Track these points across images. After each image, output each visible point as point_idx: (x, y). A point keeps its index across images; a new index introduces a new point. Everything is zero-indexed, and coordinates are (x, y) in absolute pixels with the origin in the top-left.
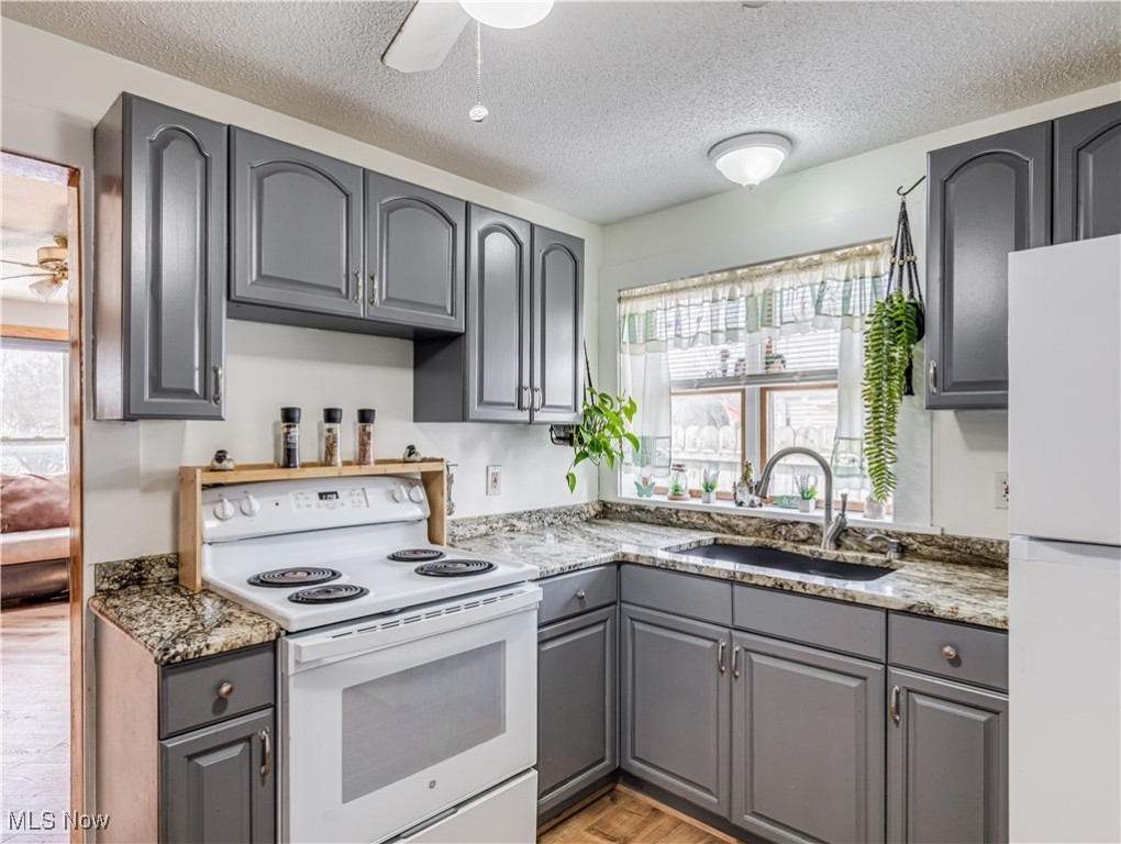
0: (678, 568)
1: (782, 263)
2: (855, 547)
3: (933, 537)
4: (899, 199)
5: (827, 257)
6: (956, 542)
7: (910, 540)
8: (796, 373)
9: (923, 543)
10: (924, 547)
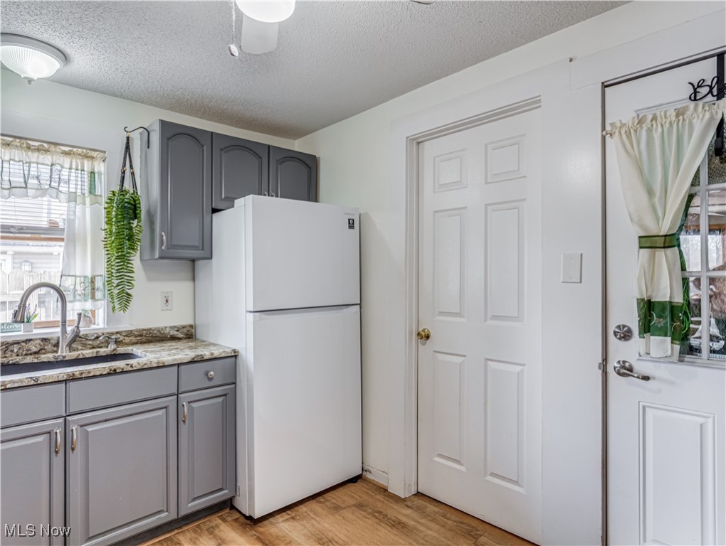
0: (8, 386)
1: (11, 139)
2: (80, 348)
3: (131, 331)
4: (125, 135)
5: (52, 148)
6: (144, 332)
7: (119, 335)
8: (13, 227)
9: (126, 336)
10: (126, 338)
